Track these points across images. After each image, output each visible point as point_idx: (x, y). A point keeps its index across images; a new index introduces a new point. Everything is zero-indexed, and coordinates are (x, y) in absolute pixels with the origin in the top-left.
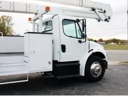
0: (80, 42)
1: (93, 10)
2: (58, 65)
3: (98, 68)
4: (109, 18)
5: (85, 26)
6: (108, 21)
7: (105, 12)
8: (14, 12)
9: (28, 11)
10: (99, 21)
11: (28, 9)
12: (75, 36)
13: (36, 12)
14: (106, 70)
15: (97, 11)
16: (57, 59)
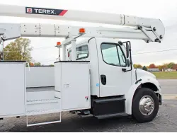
0: (124, 70)
1: (139, 28)
2: (97, 101)
3: (148, 104)
4: (161, 38)
5: (130, 50)
6: (160, 42)
7: (154, 30)
8: (40, 36)
9: (57, 34)
10: (148, 42)
12: (117, 62)
14: (160, 106)
15: (144, 29)
16: (96, 93)
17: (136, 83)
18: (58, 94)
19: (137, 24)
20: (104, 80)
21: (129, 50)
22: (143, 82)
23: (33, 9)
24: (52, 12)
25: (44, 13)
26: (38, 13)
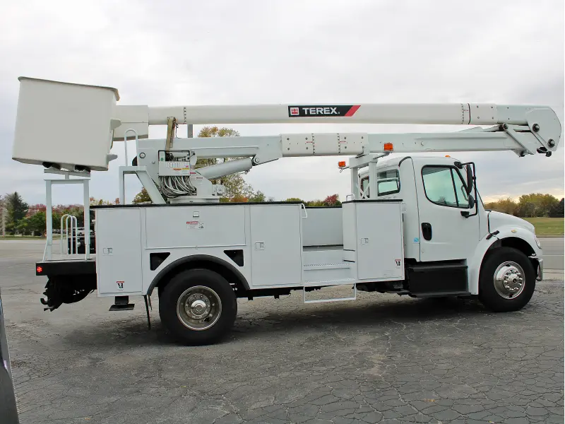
0: (465, 215)
1: (502, 128)
2: (415, 268)
3: (513, 276)
4: (551, 145)
6: (549, 154)
7: (536, 129)
8: (314, 154)
9: (343, 150)
10: (522, 154)
11: (343, 145)
12: (453, 201)
13: (360, 150)
15: (511, 129)
16: (414, 255)
17: (488, 238)
18: (350, 255)
19: (496, 120)
20: (427, 231)
21: (472, 178)
22: (501, 236)
23: (301, 108)
24: (334, 111)
25: (320, 115)
26: (309, 115)
